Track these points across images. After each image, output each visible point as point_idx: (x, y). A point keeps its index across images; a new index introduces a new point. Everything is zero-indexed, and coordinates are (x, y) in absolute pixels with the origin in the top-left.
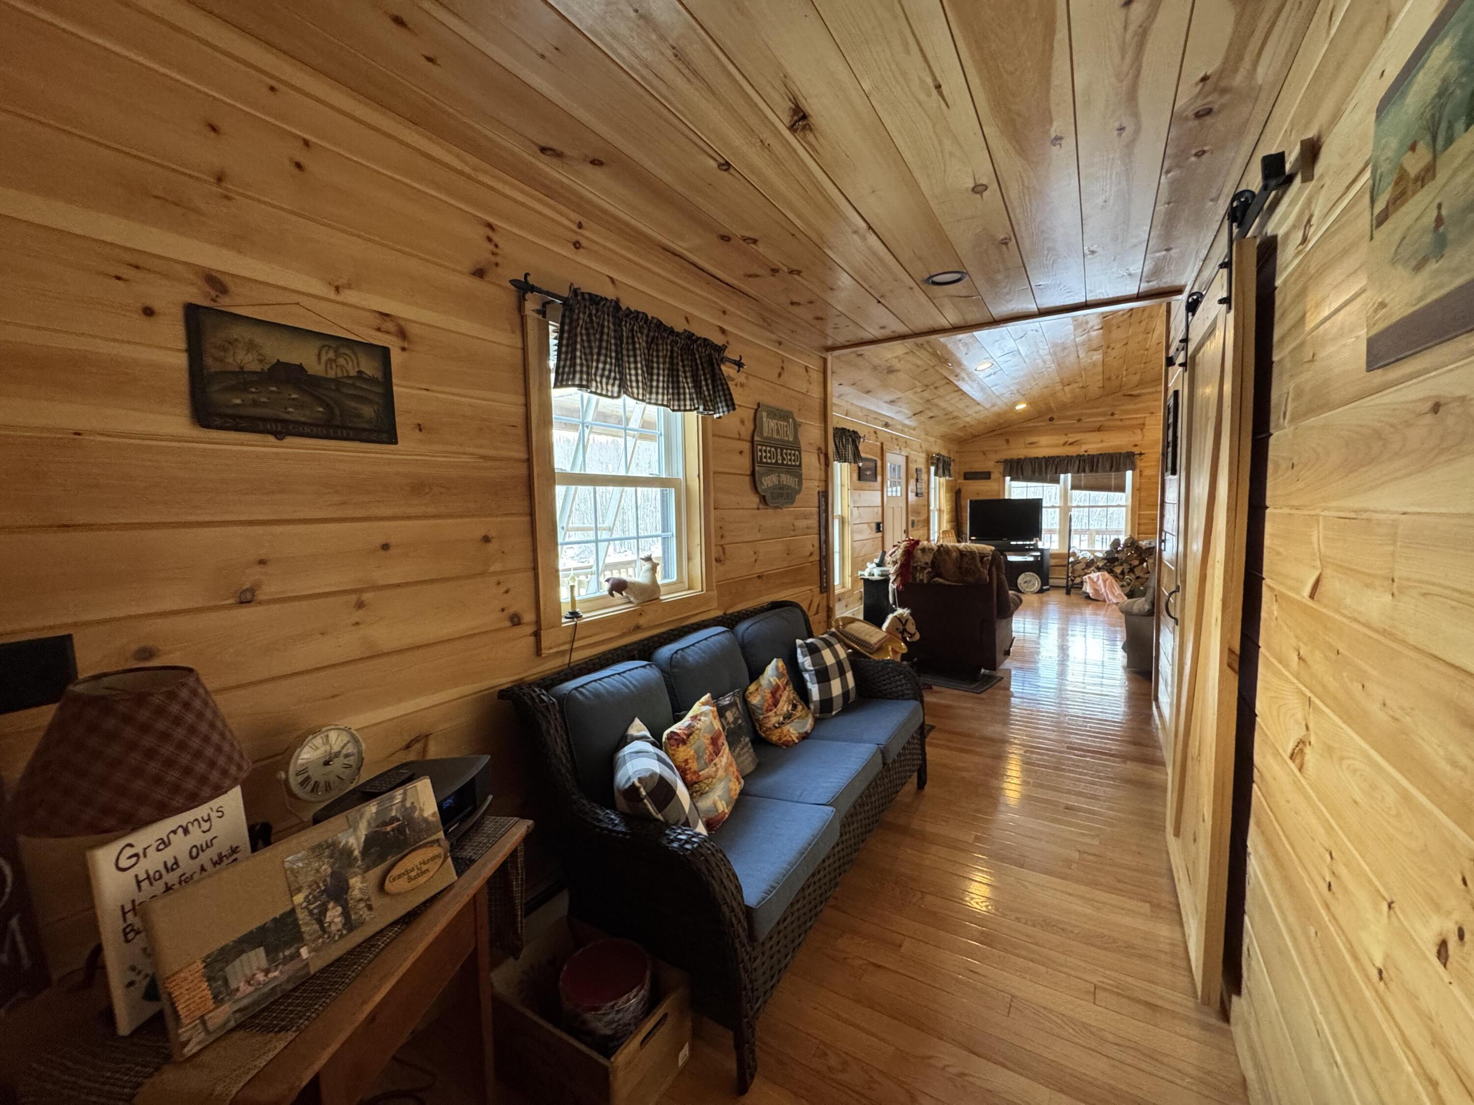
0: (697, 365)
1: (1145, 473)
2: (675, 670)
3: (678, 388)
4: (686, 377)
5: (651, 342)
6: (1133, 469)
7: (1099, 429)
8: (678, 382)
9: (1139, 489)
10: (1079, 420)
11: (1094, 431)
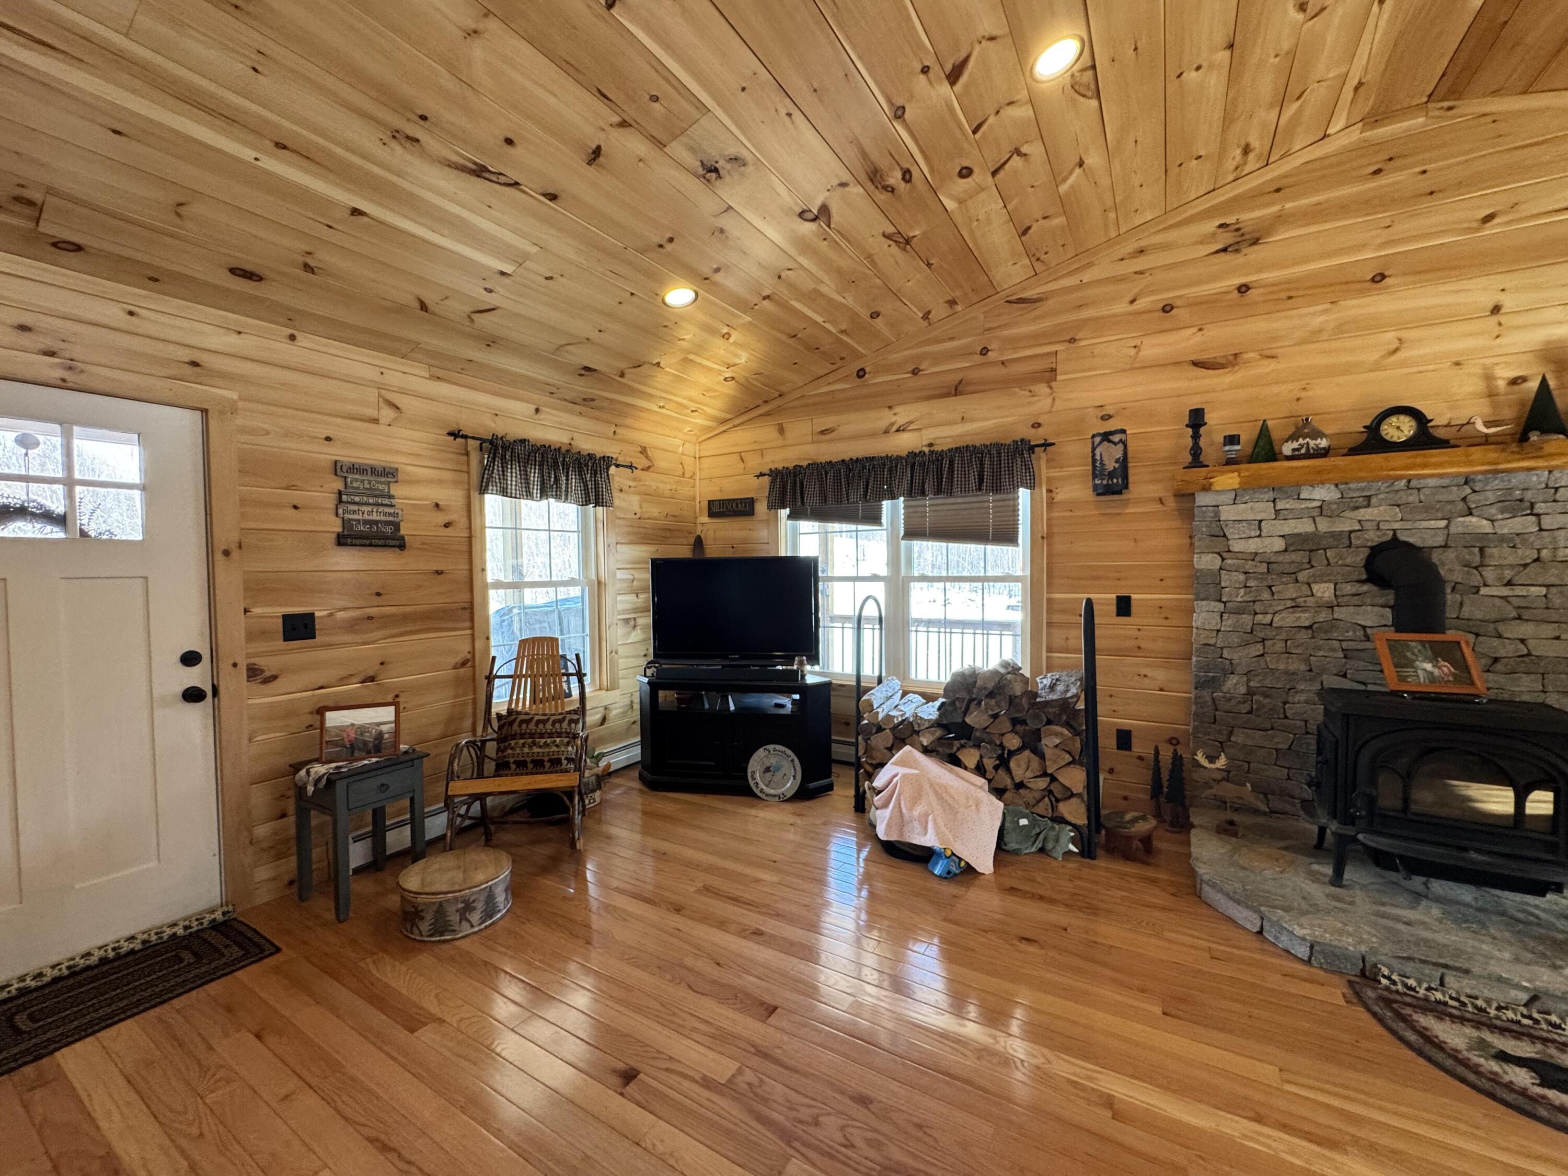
1: (1060, 496)
6: (1031, 486)
7: (957, 390)
9: (1048, 537)
10: (915, 372)
11: (947, 395)
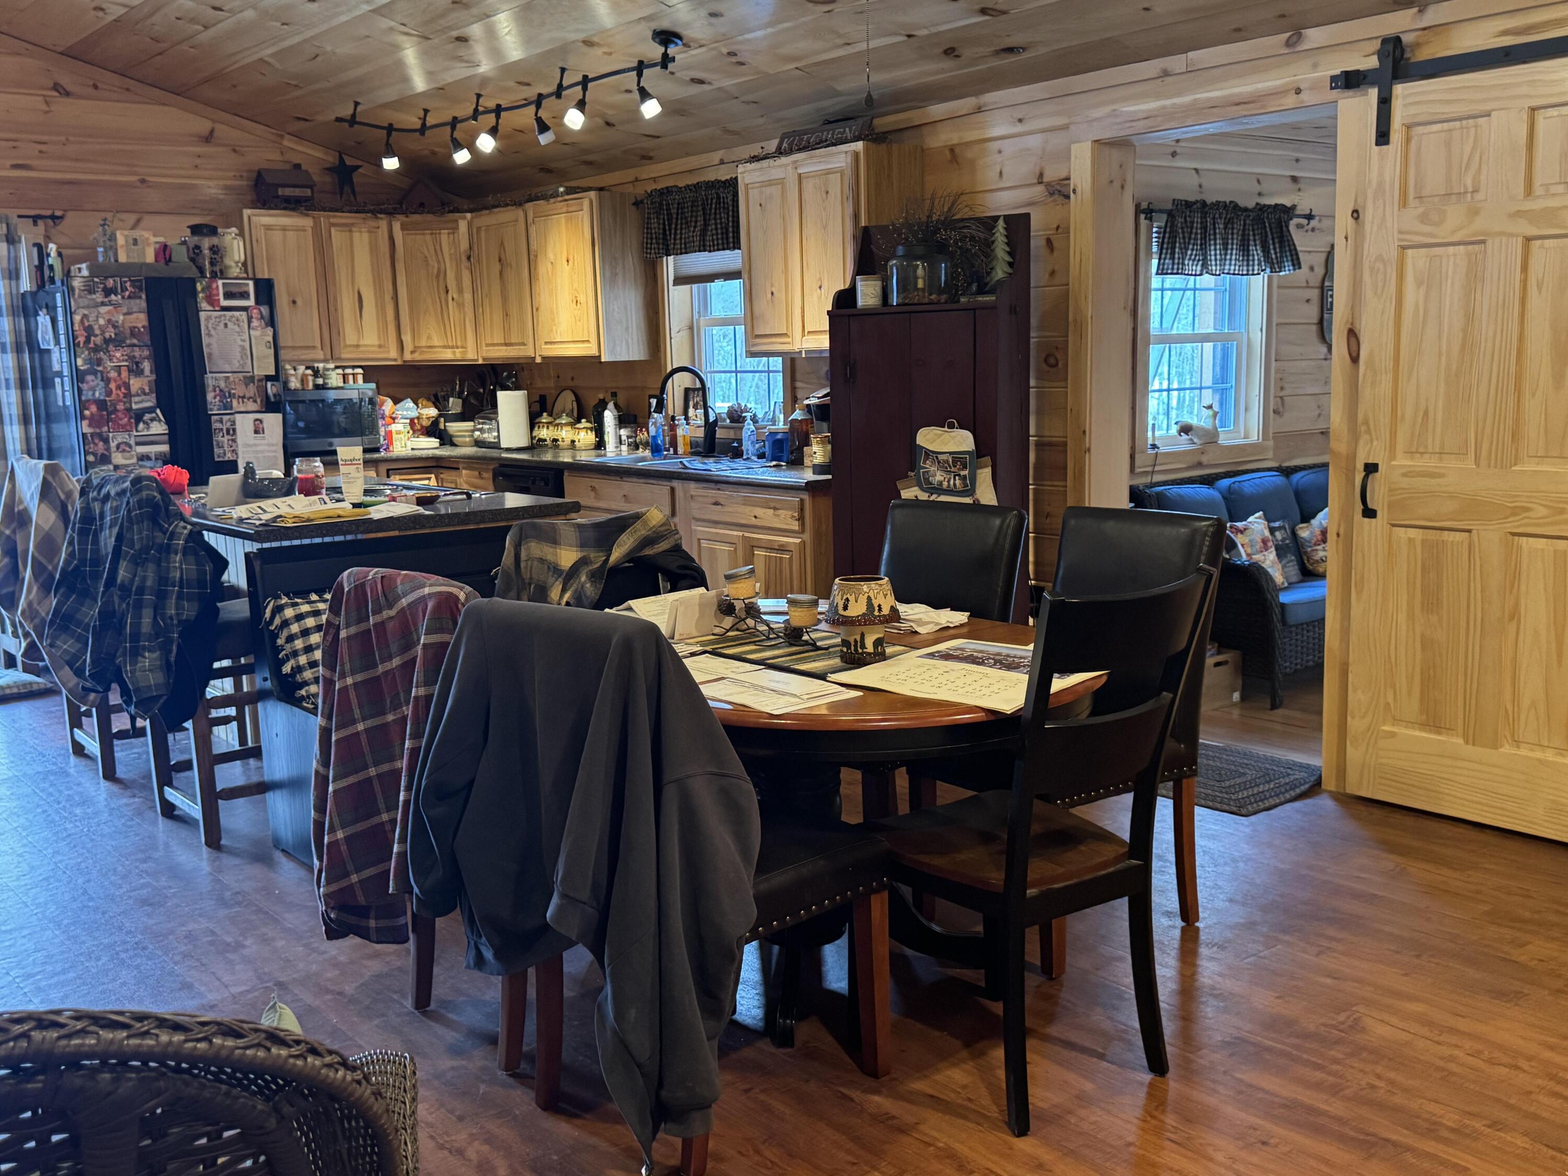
0: (1266, 232)
2: (1233, 497)
3: (1248, 255)
4: (1256, 245)
5: (1228, 223)
8: (1248, 250)
